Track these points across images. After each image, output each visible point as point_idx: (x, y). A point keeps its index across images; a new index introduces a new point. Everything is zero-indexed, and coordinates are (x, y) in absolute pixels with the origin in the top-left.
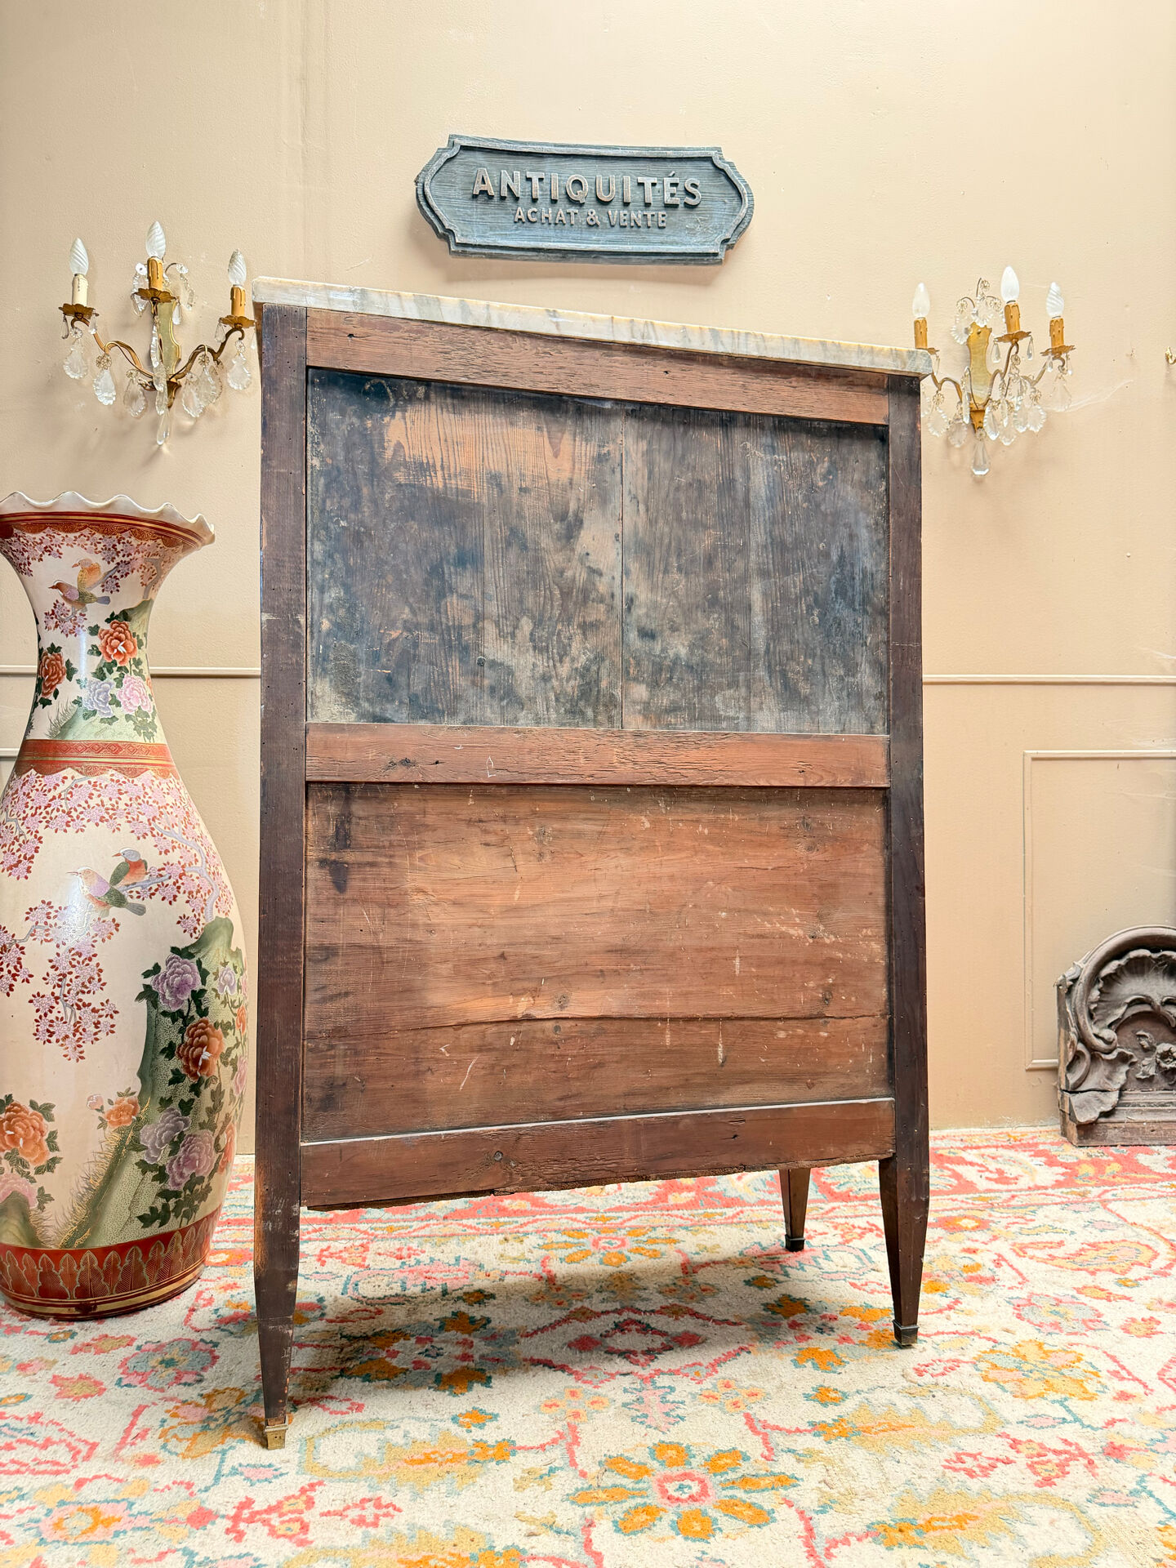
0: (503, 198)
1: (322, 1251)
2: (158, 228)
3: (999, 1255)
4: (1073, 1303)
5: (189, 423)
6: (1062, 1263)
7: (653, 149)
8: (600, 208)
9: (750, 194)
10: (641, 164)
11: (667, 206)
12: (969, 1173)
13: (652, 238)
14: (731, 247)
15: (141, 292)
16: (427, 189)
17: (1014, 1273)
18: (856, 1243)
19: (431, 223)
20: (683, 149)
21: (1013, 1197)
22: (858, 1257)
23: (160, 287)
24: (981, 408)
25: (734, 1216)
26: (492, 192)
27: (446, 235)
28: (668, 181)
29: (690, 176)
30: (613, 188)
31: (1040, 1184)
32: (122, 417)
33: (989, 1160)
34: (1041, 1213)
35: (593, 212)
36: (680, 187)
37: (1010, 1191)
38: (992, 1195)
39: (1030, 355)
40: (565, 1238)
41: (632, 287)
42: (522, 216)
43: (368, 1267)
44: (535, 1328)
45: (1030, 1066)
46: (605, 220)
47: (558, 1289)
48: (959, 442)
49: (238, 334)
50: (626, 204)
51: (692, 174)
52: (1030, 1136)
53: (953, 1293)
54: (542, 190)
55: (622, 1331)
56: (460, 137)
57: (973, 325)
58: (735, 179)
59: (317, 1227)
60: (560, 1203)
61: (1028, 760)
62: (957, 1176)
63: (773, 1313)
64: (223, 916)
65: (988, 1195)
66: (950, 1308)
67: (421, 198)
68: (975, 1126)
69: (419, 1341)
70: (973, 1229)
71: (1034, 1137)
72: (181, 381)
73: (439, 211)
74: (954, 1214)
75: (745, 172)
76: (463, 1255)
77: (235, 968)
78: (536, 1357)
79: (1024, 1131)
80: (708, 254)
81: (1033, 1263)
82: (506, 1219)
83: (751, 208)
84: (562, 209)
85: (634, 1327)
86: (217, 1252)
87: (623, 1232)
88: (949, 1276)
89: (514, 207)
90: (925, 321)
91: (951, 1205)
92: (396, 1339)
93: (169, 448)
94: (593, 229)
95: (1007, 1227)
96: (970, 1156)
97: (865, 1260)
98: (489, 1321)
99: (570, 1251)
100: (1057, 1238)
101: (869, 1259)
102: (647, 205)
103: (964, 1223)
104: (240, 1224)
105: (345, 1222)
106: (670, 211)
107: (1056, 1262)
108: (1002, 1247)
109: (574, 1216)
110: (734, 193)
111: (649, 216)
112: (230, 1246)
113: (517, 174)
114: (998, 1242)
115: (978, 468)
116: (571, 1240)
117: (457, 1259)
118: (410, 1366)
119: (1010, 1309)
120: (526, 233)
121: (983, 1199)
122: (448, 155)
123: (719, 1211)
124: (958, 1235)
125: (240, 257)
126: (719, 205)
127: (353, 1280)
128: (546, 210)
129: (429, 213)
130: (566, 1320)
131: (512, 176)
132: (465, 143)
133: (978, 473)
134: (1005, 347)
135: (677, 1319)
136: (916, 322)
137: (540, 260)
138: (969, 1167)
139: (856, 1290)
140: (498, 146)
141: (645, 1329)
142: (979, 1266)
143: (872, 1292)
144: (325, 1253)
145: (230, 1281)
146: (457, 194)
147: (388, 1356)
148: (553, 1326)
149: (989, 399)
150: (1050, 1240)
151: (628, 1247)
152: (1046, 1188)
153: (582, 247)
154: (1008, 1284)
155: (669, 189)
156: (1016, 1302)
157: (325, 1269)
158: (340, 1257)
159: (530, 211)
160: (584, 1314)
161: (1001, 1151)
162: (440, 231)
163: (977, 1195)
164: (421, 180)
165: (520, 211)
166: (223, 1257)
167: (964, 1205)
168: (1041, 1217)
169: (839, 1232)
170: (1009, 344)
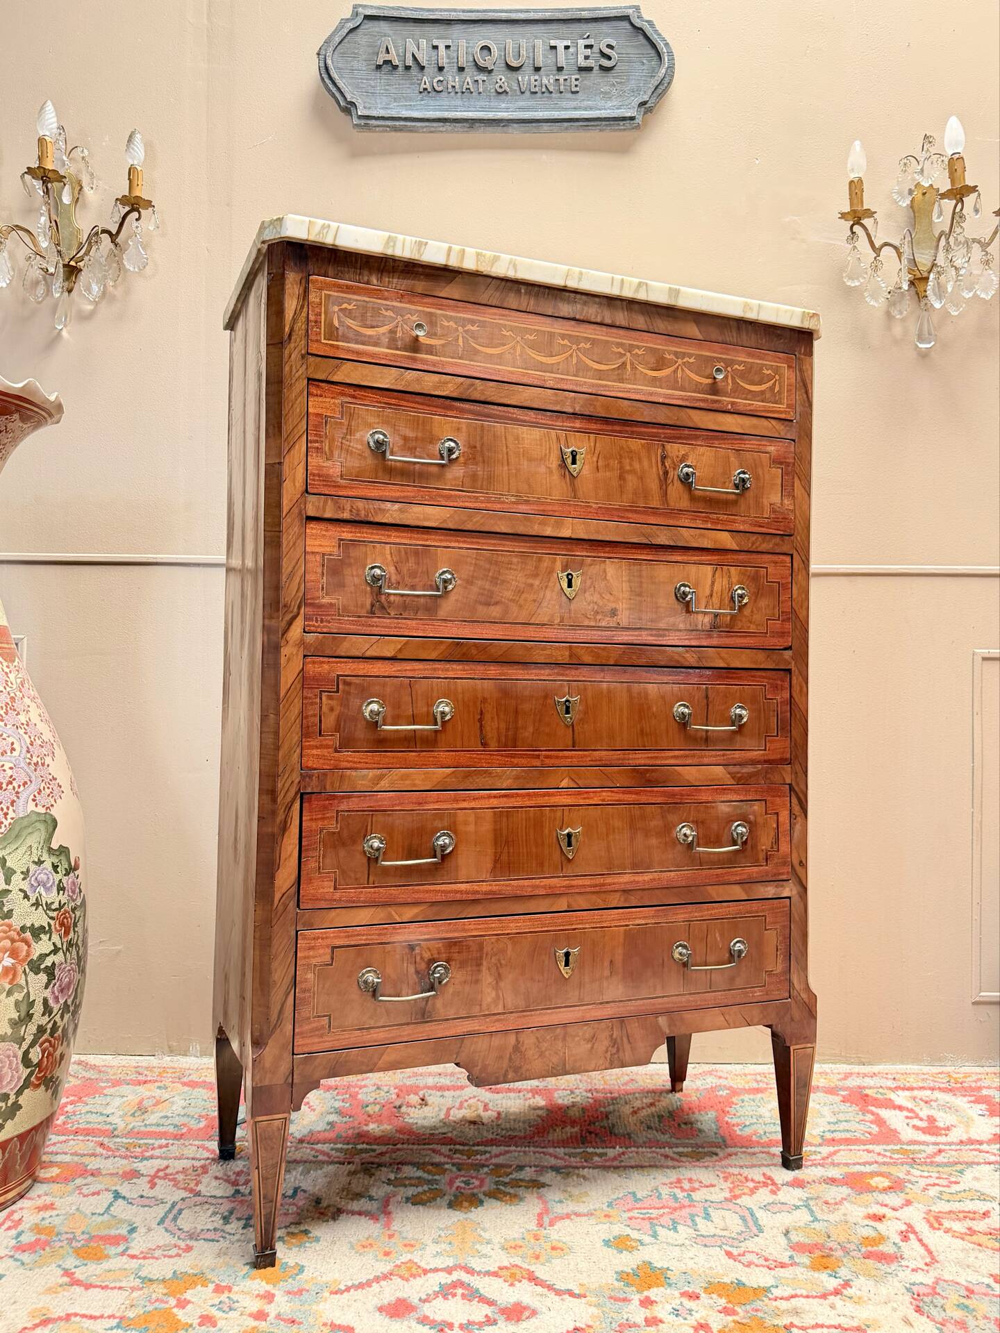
0: (408, 68)
1: (159, 1170)
2: (50, 107)
3: (909, 1226)
4: (985, 1295)
5: (90, 307)
6: (983, 1239)
7: (567, 10)
8: (510, 74)
9: (670, 53)
10: (554, 26)
11: (581, 69)
12: (895, 1119)
13: (564, 104)
14: (650, 110)
15: (30, 171)
16: (329, 62)
17: (922, 1250)
18: (745, 1201)
19: (333, 96)
20: (599, 9)
21: (940, 1151)
22: (743, 1218)
23: (49, 166)
24: (925, 275)
25: (615, 1159)
26: (396, 62)
27: (348, 108)
28: (582, 43)
29: (605, 37)
30: (523, 52)
31: (975, 1137)
32: (24, 302)
33: (922, 1103)
34: (969, 1174)
35: (502, 78)
36: (596, 49)
37: (937, 1144)
38: (916, 1147)
39: (977, 211)
40: (420, 1173)
41: (544, 157)
42: (428, 86)
43: (198, 1194)
44: (350, 1284)
45: (977, 999)
46: (515, 87)
47: (391, 1236)
48: (901, 313)
49: (135, 215)
50: (537, 69)
51: (608, 35)
52: (974, 1078)
53: (844, 1272)
54: (448, 57)
55: (445, 1297)
56: (364, 7)
57: (918, 185)
58: (654, 37)
59: (163, 1142)
60: (428, 1131)
61: (978, 659)
62: (880, 1122)
63: (628, 1285)
64: (43, 811)
65: (911, 1147)
66: (837, 1292)
67: (323, 71)
68: (913, 1063)
69: (219, 1289)
70: (885, 1190)
71: (980, 1080)
72: (81, 264)
73: (341, 84)
74: (868, 1169)
75: (666, 30)
76: (304, 1186)
77: (55, 867)
78: (338, 1322)
79: (969, 1071)
80: (624, 119)
81: (948, 1237)
82: (365, 1146)
83: (671, 68)
84: (470, 76)
85: (460, 1291)
86: (52, 1164)
87: (486, 1169)
88: (843, 1248)
89: (420, 75)
90: (860, 180)
91: (866, 1157)
92: (193, 1284)
93: (69, 333)
94: (503, 97)
95: (925, 1189)
96: (901, 1098)
97: (751, 1223)
98: (301, 1269)
99: (420, 1189)
100: (981, 1207)
101: (756, 1221)
102: (560, 69)
103: (876, 1181)
104: (88, 1134)
105: (196, 1139)
106: (584, 74)
107: (975, 1238)
108: (914, 1215)
109: (438, 1147)
110: (653, 52)
111: (562, 81)
112: (67, 1158)
113: (423, 42)
114: (910, 1208)
115: (921, 339)
116: (425, 1176)
117: (296, 1190)
118: (196, 1322)
119: (908, 1298)
120: (432, 103)
121: (905, 1152)
122: (351, 25)
123: (599, 1151)
124: (867, 1197)
125: (138, 137)
126: (637, 65)
127: (177, 1208)
128: (452, 79)
129: (331, 86)
130: (386, 1277)
131: (417, 45)
132: (369, 12)
133: (921, 346)
134: (948, 205)
135: (512, 1285)
136: (852, 182)
137: (446, 131)
138: (897, 1112)
139: (731, 1261)
140: (404, 14)
141: (472, 1295)
142: (882, 1239)
143: (749, 1265)
144: (161, 1174)
145: (48, 1200)
146: (360, 65)
147: (176, 1306)
148: (368, 1284)
149: (934, 265)
150: (975, 1209)
151: (483, 1189)
152: (981, 1143)
153: (491, 115)
154: (912, 1265)
155: (583, 52)
156: (915, 1289)
157: (151, 1193)
158: (174, 1180)
159: (435, 80)
160: (409, 1269)
161: (937, 1094)
162: (342, 103)
163: (898, 1147)
164: (323, 52)
165: (427, 80)
166: (55, 1171)
167: (880, 1159)
168: (968, 1180)
169: (729, 1184)
170: (954, 202)
